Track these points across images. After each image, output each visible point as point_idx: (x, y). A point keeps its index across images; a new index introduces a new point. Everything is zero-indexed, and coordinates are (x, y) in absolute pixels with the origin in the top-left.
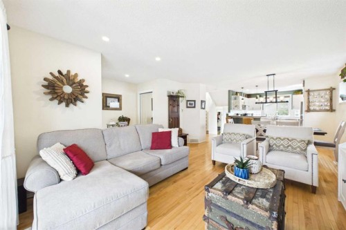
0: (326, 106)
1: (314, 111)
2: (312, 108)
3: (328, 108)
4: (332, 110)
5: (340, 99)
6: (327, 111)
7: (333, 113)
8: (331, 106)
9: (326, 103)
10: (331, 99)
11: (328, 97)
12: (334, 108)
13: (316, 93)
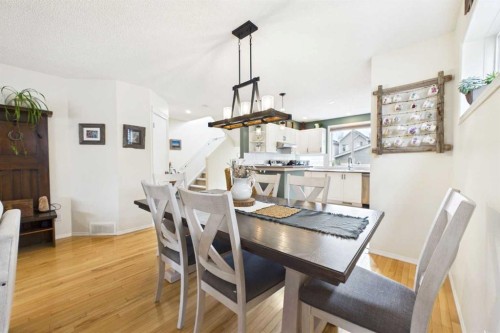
0: (426, 132)
1: (395, 150)
2: (388, 142)
3: (430, 140)
4: (442, 146)
5: (463, 97)
6: (428, 148)
7: (444, 156)
8: (440, 132)
9: (424, 126)
10: (440, 112)
11: (430, 104)
12: (447, 140)
13: (399, 97)
